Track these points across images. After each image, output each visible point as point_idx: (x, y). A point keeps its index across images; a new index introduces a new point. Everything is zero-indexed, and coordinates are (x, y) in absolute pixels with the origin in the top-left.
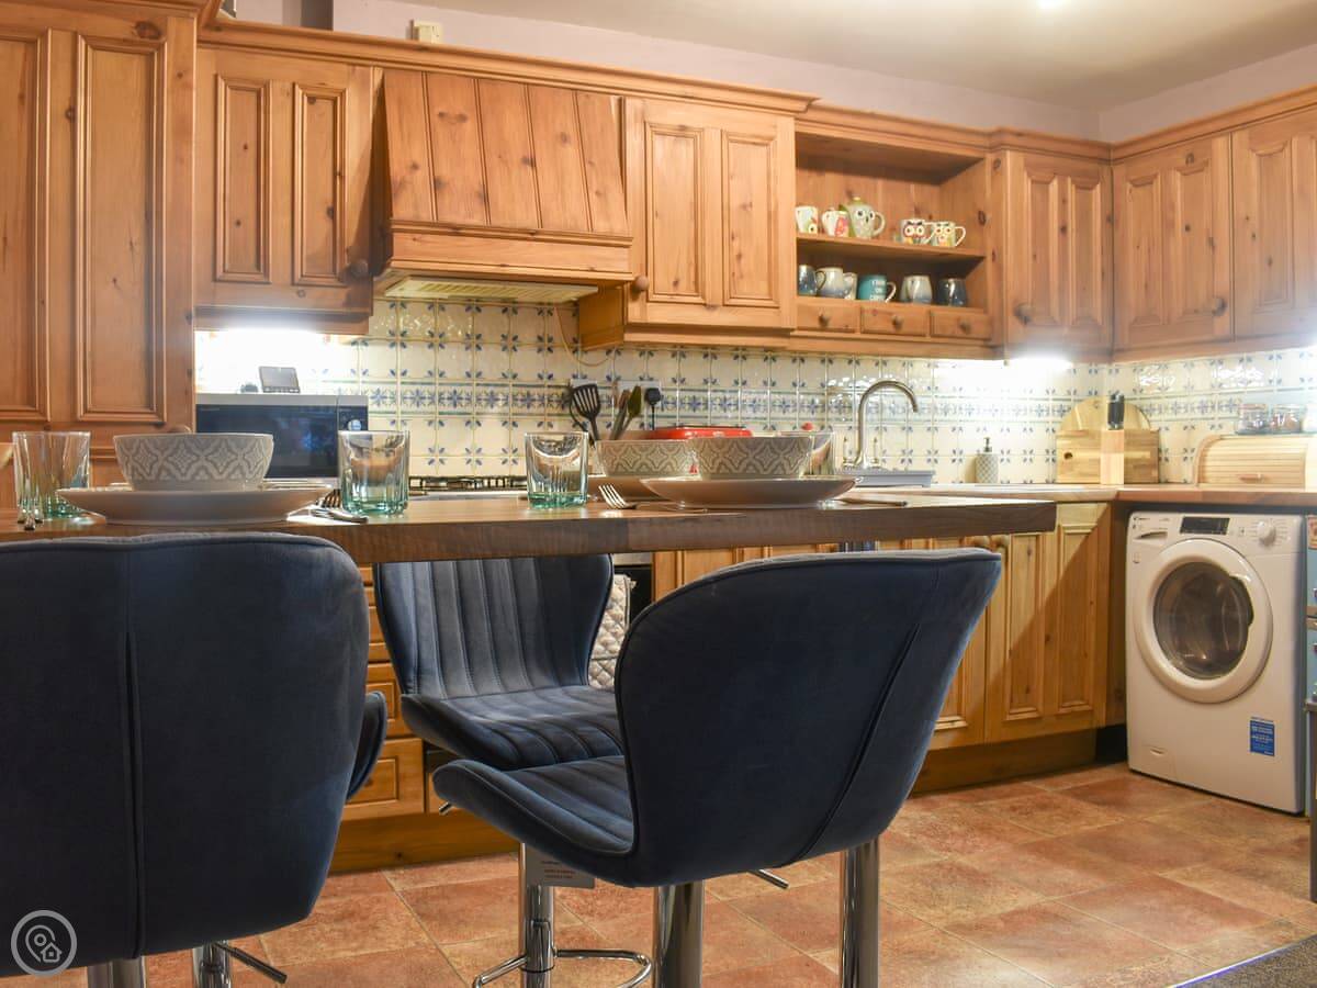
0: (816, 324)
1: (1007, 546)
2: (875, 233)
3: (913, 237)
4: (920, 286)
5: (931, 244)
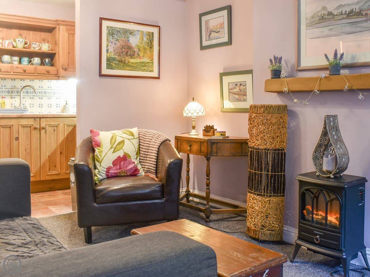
1: (46, 129)
2: (25, 46)
3: (34, 47)
4: (37, 60)
5: (40, 49)
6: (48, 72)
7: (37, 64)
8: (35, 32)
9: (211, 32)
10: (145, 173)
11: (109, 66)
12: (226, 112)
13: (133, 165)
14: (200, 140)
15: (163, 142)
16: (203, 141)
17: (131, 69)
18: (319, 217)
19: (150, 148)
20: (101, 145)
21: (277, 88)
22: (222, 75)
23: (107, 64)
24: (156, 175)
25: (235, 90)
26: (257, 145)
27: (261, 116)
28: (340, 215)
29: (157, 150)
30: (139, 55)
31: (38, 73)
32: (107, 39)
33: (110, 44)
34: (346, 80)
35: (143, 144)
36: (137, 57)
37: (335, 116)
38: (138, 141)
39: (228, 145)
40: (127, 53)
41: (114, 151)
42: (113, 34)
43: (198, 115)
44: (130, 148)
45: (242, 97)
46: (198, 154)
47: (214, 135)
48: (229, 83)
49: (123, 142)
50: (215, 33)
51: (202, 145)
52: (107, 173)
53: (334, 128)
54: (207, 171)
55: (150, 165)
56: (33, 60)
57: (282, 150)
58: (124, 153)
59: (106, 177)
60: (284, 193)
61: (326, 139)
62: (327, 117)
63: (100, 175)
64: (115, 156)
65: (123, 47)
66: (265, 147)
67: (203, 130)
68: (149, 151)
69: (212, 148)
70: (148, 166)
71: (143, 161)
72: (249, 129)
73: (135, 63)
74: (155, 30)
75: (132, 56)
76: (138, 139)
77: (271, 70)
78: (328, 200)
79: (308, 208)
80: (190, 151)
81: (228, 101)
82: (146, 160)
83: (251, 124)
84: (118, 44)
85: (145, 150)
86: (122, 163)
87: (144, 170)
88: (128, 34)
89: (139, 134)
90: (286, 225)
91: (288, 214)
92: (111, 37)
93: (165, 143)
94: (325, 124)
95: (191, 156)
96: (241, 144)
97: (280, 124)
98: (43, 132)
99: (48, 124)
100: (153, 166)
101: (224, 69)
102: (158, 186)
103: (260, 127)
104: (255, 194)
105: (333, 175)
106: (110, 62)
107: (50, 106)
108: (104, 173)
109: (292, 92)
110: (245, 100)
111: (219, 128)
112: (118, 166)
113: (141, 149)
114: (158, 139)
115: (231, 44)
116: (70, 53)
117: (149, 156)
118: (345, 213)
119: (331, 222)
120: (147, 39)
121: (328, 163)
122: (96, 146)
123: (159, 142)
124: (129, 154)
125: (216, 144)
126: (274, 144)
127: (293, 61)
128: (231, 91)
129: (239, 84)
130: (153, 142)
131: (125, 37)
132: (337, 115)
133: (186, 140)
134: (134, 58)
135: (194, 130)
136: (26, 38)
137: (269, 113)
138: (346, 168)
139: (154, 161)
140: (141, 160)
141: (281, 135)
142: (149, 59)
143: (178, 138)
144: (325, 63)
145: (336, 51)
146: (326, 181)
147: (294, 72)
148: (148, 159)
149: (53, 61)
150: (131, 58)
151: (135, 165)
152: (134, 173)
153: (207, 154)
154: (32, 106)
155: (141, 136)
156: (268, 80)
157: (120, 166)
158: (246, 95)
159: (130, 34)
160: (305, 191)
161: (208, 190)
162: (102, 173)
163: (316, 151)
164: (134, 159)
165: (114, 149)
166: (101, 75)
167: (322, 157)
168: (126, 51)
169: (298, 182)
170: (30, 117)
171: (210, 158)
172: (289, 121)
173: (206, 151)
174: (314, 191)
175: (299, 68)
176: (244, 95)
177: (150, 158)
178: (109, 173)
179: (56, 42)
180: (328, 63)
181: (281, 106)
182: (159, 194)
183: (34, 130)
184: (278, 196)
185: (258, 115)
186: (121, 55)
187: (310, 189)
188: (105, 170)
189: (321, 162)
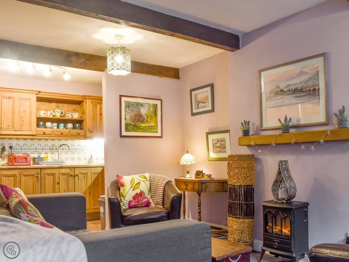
0: (43, 134)
1: (79, 176)
2: (62, 115)
3: (68, 116)
4: (70, 125)
5: (72, 117)
6: (79, 134)
7: (70, 128)
8: (68, 105)
9: (199, 102)
10: (155, 205)
11: (127, 130)
12: (210, 160)
13: (147, 199)
14: (194, 181)
15: (167, 182)
16: (195, 181)
17: (142, 131)
18: (277, 230)
19: (158, 187)
20: (124, 185)
21: (246, 143)
22: (208, 134)
23: (125, 128)
24: (163, 206)
25: (217, 145)
26: (233, 183)
27: (236, 163)
28: (291, 228)
29: (163, 188)
30: (147, 121)
31: (71, 135)
32: (125, 111)
33: (127, 114)
34: (293, 136)
35: (153, 185)
36: (146, 122)
37: (286, 161)
38: (149, 182)
39: (214, 184)
40: (139, 120)
41: (133, 189)
42: (129, 106)
43: (191, 163)
44: (144, 187)
45: (222, 150)
46: (192, 191)
47: (203, 177)
48: (213, 140)
49: (139, 183)
50: (202, 103)
51: (195, 184)
52: (129, 205)
53: (285, 169)
54: (199, 203)
55: (158, 199)
56: (68, 125)
57: (251, 186)
58: (141, 191)
59: (128, 208)
60: (253, 216)
61: (281, 177)
62: (280, 162)
63: (124, 206)
64: (134, 193)
65: (136, 116)
66: (240, 184)
67: (195, 174)
68: (157, 189)
69: (202, 186)
70: (157, 200)
71: (153, 196)
72: (228, 172)
73: (145, 127)
74: (158, 103)
75: (143, 122)
76: (149, 181)
77: (242, 131)
78: (282, 218)
79: (269, 225)
80: (186, 189)
81: (212, 153)
82: (155, 196)
83: (229, 168)
84: (133, 114)
85: (154, 189)
86: (139, 198)
87: (154, 203)
88: (140, 106)
89: (150, 178)
90: (255, 239)
91: (257, 231)
92: (128, 109)
93: (169, 183)
94: (279, 167)
95: (186, 193)
96: (223, 183)
97: (250, 168)
98: (76, 178)
99: (80, 173)
100: (161, 199)
101: (209, 129)
102: (165, 213)
103: (236, 170)
104: (233, 217)
105: (286, 201)
106: (127, 127)
107: (79, 159)
108: (127, 205)
109: (257, 145)
110: (225, 152)
111: (206, 172)
112: (136, 200)
113: (151, 188)
114: (163, 180)
115: (214, 111)
116: (94, 120)
117: (158, 193)
118: (294, 226)
119: (285, 233)
120: (153, 109)
121: (282, 193)
122: (121, 186)
123: (164, 183)
124: (144, 191)
125: (205, 184)
126: (246, 182)
127: (258, 123)
128: (215, 145)
129: (220, 140)
130: (160, 183)
131: (137, 108)
132: (287, 160)
133: (183, 181)
134: (144, 123)
135: (188, 174)
136: (61, 109)
137: (242, 160)
138: (295, 196)
139: (161, 196)
140: (152, 196)
141: (250, 176)
142: (154, 123)
143: (177, 180)
144: (278, 125)
145: (286, 116)
146: (281, 205)
147: (259, 131)
148: (156, 195)
149: (82, 125)
150: (142, 123)
151: (148, 199)
152: (148, 205)
153: (199, 191)
154: (67, 159)
155: (152, 179)
156: (240, 137)
157: (138, 200)
158: (225, 148)
159: (141, 106)
160: (267, 213)
161: (200, 217)
162: (126, 205)
163: (274, 185)
164: (147, 195)
165: (134, 188)
166: (121, 136)
167: (278, 190)
168: (138, 118)
169: (262, 207)
170: (67, 167)
171: (201, 194)
172: (256, 166)
173: (198, 189)
174: (273, 212)
175: (262, 129)
176: (224, 148)
177: (158, 194)
178: (130, 204)
179: (84, 111)
180: (281, 125)
181: (250, 155)
182: (166, 218)
183: (70, 177)
184: (249, 218)
185: (234, 162)
186: (135, 121)
187: (271, 211)
188: (128, 203)
189: (278, 193)
